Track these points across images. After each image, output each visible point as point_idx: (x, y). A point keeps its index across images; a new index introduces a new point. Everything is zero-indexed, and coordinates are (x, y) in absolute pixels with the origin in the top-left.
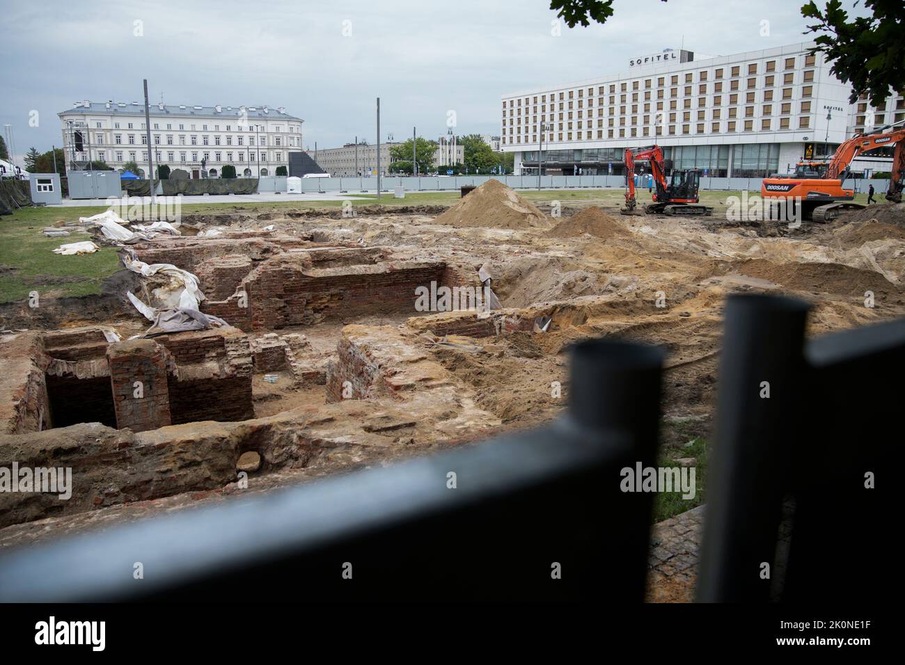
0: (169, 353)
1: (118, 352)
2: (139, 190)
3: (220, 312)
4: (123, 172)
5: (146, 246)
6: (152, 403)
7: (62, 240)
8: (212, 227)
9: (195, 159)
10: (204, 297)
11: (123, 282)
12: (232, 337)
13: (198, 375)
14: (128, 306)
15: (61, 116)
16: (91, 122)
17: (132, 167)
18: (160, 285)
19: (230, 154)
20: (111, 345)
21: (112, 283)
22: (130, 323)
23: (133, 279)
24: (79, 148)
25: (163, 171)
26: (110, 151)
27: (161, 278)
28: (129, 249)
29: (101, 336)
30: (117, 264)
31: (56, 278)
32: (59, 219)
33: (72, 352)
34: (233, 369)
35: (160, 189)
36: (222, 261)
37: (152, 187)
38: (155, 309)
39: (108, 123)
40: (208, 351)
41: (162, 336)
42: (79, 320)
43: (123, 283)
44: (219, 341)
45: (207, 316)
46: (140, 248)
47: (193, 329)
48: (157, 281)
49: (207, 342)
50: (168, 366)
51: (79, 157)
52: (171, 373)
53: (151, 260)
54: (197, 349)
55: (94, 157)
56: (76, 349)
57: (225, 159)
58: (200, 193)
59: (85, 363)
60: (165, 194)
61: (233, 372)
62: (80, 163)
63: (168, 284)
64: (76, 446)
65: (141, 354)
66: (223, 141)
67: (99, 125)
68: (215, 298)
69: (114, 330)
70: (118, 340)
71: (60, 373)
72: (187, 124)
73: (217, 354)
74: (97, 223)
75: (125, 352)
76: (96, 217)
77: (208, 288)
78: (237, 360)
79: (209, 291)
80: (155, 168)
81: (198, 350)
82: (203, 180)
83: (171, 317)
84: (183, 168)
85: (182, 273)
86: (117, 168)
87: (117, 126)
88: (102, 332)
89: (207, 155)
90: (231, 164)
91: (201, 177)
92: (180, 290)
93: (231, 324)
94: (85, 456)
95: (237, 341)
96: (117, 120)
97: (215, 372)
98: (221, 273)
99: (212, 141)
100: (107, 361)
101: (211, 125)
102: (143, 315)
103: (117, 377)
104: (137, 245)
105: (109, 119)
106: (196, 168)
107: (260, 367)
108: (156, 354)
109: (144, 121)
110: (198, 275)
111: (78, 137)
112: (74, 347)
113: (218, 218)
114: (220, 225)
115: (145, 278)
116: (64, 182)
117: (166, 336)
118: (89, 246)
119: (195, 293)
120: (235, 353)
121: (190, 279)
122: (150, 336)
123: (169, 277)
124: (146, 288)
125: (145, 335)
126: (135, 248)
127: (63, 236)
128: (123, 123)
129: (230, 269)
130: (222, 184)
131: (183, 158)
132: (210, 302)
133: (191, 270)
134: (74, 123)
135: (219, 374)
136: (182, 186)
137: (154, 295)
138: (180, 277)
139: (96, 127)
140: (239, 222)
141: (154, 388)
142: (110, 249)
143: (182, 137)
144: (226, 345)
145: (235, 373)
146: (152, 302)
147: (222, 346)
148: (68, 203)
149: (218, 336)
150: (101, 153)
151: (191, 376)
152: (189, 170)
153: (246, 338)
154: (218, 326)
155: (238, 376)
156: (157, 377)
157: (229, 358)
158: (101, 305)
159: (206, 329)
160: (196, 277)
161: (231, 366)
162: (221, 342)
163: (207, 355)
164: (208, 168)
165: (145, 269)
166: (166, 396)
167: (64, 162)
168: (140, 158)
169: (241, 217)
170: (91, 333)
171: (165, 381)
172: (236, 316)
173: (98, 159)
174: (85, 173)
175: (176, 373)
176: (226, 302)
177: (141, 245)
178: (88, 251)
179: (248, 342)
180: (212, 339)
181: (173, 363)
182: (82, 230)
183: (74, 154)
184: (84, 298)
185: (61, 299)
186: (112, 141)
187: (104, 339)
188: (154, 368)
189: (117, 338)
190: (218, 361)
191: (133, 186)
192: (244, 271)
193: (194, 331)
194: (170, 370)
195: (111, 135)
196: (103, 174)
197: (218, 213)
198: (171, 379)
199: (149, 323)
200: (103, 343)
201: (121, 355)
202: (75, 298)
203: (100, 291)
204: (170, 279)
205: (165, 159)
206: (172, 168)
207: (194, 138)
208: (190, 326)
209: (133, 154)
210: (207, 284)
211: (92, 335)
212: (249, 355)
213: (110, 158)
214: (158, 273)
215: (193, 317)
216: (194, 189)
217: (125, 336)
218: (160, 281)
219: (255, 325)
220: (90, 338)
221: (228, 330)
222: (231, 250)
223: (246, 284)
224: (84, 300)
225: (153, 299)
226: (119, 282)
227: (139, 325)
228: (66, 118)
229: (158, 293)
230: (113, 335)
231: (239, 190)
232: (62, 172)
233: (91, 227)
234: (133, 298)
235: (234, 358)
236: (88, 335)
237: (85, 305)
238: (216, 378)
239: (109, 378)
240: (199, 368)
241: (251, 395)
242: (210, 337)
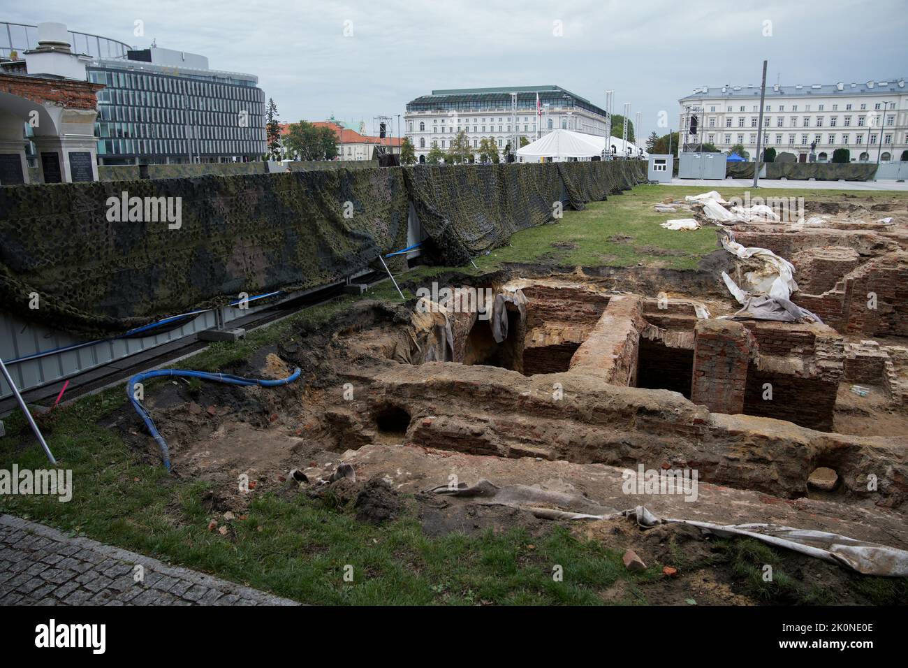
0: (754, 340)
1: (706, 329)
2: (743, 172)
3: (812, 306)
4: (729, 154)
5: (744, 229)
6: (729, 386)
7: (669, 216)
8: (815, 214)
9: (804, 142)
10: (797, 288)
11: (720, 261)
12: (825, 337)
13: (779, 369)
14: (721, 285)
15: (681, 102)
16: (706, 106)
17: (739, 149)
18: (753, 269)
19: (846, 137)
20: (700, 321)
21: (708, 261)
22: (720, 302)
23: (729, 260)
24: (693, 131)
25: (769, 155)
26: (719, 134)
27: (756, 262)
28: (727, 229)
29: (692, 311)
30: (716, 242)
31: (661, 250)
32: (669, 196)
33: (664, 321)
34: (819, 371)
35: (763, 173)
36: (824, 252)
37: (757, 169)
38: (746, 293)
39: (722, 107)
40: (795, 346)
41: (750, 322)
42: (675, 292)
43: (719, 263)
44: (808, 337)
45: (800, 309)
46: (738, 230)
47: (782, 319)
48: (750, 264)
49: (796, 337)
50: (751, 353)
51: (691, 140)
52: (752, 361)
53: (748, 243)
54: (783, 341)
55: (703, 139)
56: (668, 318)
57: (839, 142)
59: (674, 332)
60: (768, 178)
61: (818, 373)
62: (692, 146)
63: (762, 269)
64: (657, 409)
65: (727, 335)
66: (840, 122)
67: (713, 109)
68: (808, 291)
69: (705, 306)
70: (707, 317)
71: (651, 337)
72: (801, 105)
73: (804, 351)
74: (701, 202)
75: (712, 331)
76: (700, 196)
77: (802, 279)
78: (825, 362)
79: (803, 282)
80: (762, 151)
81: (785, 343)
82: (811, 164)
83: (762, 303)
84: (791, 151)
85: (778, 260)
86: (723, 151)
87: (730, 109)
88: (693, 307)
89: (818, 137)
90: (845, 147)
91: (808, 161)
92: (773, 278)
93: (824, 321)
94: (663, 421)
95: (830, 342)
96: (730, 103)
97: (798, 370)
98: (820, 265)
99: (827, 123)
100: (693, 336)
101: (828, 104)
102: (734, 297)
103: (701, 353)
104: (735, 227)
105: (722, 103)
106: (803, 151)
107: (849, 375)
108: (742, 338)
109: (758, 103)
110: (794, 263)
111: (694, 121)
112: (666, 316)
113: (823, 205)
114: (824, 213)
115: (740, 260)
116: (676, 162)
117: (753, 322)
118: (692, 224)
119: (788, 282)
120: (825, 354)
121: (786, 267)
122: (737, 319)
123: (764, 262)
124: (739, 270)
125: (733, 317)
126: (733, 230)
127: (670, 212)
128: (736, 106)
129: (832, 261)
130: (831, 169)
131: (792, 141)
132: (803, 295)
133: (788, 258)
134: (692, 108)
135: (802, 372)
136: (787, 169)
137: (746, 278)
138: (776, 264)
139: (710, 111)
140: (848, 212)
141: (733, 372)
142: (710, 228)
143: (794, 119)
144: (816, 344)
145: (821, 375)
146: (743, 285)
147: (812, 344)
148: (677, 182)
149: (809, 332)
150: (711, 136)
151: (772, 368)
152: (796, 153)
153: (841, 340)
154: (810, 322)
155: (824, 379)
156: (738, 361)
157: (817, 359)
158: (696, 281)
159: (797, 322)
160: (792, 266)
161: (818, 367)
162: (811, 339)
163: (792, 350)
164: (817, 152)
165: (741, 251)
166: (743, 383)
167: (677, 144)
168: (747, 141)
169: (851, 206)
170: (683, 305)
171: (746, 367)
172: (830, 314)
173: (708, 142)
174: (696, 155)
175: (757, 361)
176: (820, 296)
177: (739, 227)
178: (691, 228)
179: (843, 346)
180: (801, 334)
181: (756, 351)
182: (687, 207)
183: (687, 137)
184: (682, 272)
185: (663, 269)
186: (722, 124)
187: (694, 314)
188: (737, 352)
189: (706, 315)
190: (803, 359)
191: (737, 168)
192: (849, 267)
193: (784, 322)
194: (752, 357)
195: (723, 118)
196: (710, 156)
197: (824, 200)
198: (751, 364)
199: (738, 306)
200: (692, 318)
201: (708, 333)
202: (675, 270)
203: (698, 268)
204: (764, 264)
205: (772, 142)
206: (778, 151)
207: (807, 119)
208: (780, 316)
209: (741, 136)
210: (803, 275)
211: (684, 307)
212: (841, 360)
213: (718, 141)
214: (753, 256)
215: (785, 307)
216: (799, 173)
217: (714, 314)
218: (754, 265)
219: (850, 327)
220: (682, 311)
221: (820, 328)
222: (835, 241)
223: (849, 281)
224: (682, 274)
225: (744, 281)
226: (716, 261)
227: (728, 306)
228: (685, 104)
229: (750, 276)
230: (703, 312)
231: (852, 176)
232: (675, 152)
233: (694, 206)
234: (726, 278)
235: (823, 359)
236: (680, 307)
237: (682, 279)
238: (798, 375)
239: (692, 351)
240: (781, 361)
241: (834, 403)
242: (800, 332)
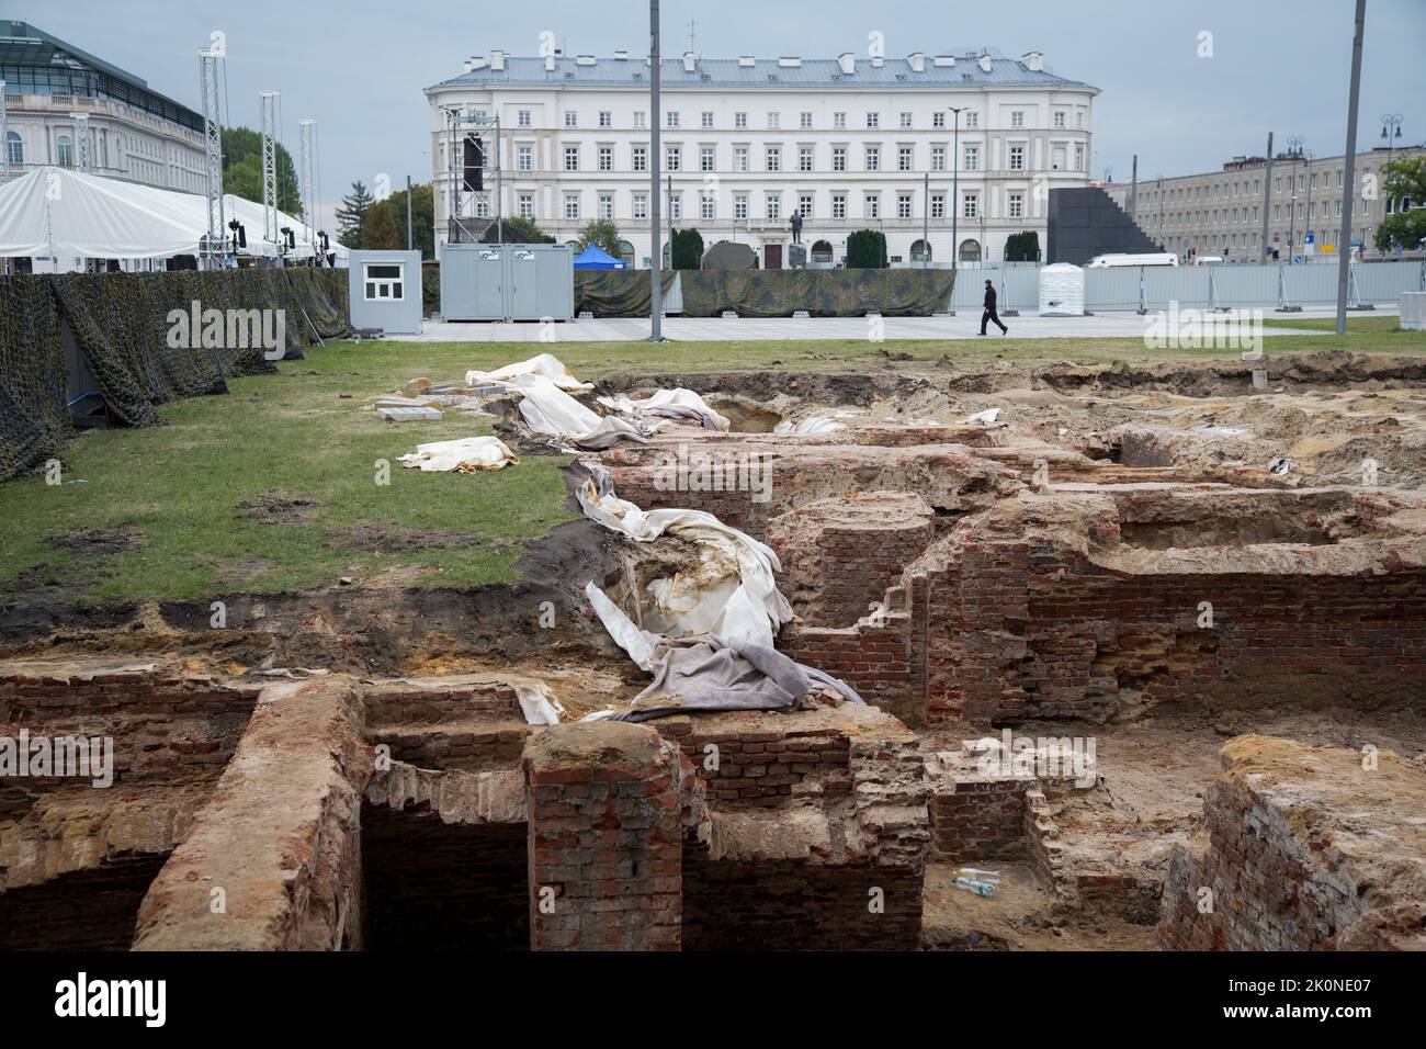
0: (692, 771)
1: (555, 754)
2: (618, 300)
3: (834, 659)
4: (580, 248)
5: (636, 457)
6: (635, 917)
7: (421, 431)
8: (817, 408)
9: (773, 213)
10: (789, 614)
11: (577, 555)
12: (873, 740)
13: (766, 847)
14: (587, 623)
15: (433, 95)
16: (504, 110)
17: (604, 234)
18: (670, 570)
19: (872, 198)
20: (537, 732)
21: (547, 555)
22: (589, 672)
23: (602, 547)
24: (474, 181)
25: (686, 248)
26: (548, 191)
27: (675, 548)
28: (590, 462)
29: (510, 705)
30: (562, 500)
31: (405, 532)
32: (416, 374)
33: (432, 745)
34: (872, 838)
35: (675, 300)
36: (848, 508)
37: (656, 290)
38: (657, 638)
39: (547, 113)
40: (801, 776)
41: (675, 720)
42: (457, 655)
43: (576, 558)
44: (832, 747)
45: (804, 670)
46: (618, 463)
47: (759, 703)
48: (663, 558)
49: (800, 749)
50: (687, 810)
51: (469, 206)
52: (693, 832)
53: (650, 499)
54: (768, 764)
55: (505, 205)
56: (442, 736)
57: (857, 213)
58: (783, 310)
59: (465, 777)
60: (689, 312)
61: (869, 846)
62: (473, 224)
63: (693, 568)
65: (616, 765)
66: (856, 160)
67: (524, 118)
68: (820, 618)
69: (546, 689)
70: (554, 720)
71: (398, 801)
72: (757, 111)
73: (827, 786)
74: (511, 387)
75: (575, 757)
76: (507, 371)
77: (801, 587)
78: (882, 810)
79: (805, 595)
80: (665, 238)
81: (773, 770)
82: (796, 273)
83: (701, 663)
84: (740, 238)
85: (733, 538)
86: (562, 239)
87: (571, 119)
88: (513, 694)
89: (806, 201)
90: (874, 227)
91: (786, 265)
92: (726, 586)
93: (868, 699)
95: (886, 754)
96: (572, 103)
97: (817, 842)
98: (842, 545)
99: (823, 160)
100: (522, 778)
101: (823, 111)
102: (624, 653)
103: (546, 827)
104: (611, 454)
105: (550, 100)
106: (774, 238)
107: (947, 842)
108: (657, 769)
109: (645, 104)
110: (776, 545)
111: (473, 152)
112: (437, 729)
113: (835, 382)
114: (839, 403)
115: (632, 547)
116: (431, 272)
117: (685, 719)
118: (490, 451)
119: (766, 599)
120: (878, 789)
121: (755, 557)
122: (640, 715)
123: (697, 547)
124: (632, 575)
125: (627, 711)
126: (606, 462)
127: (425, 420)
128: (587, 110)
129: (869, 533)
130: (846, 286)
131: (741, 210)
132: (806, 630)
133: (759, 533)
134: (464, 114)
135: (827, 848)
136: (736, 289)
137: (653, 598)
138: (729, 550)
139: (514, 124)
140: (895, 398)
141: (645, 871)
142: (542, 459)
143: (741, 149)
144: (854, 763)
145: (876, 851)
146: (648, 617)
147: (843, 764)
148: (437, 331)
149: (832, 733)
150: (526, 197)
151: (748, 846)
152: (756, 244)
153: (915, 745)
154: (831, 702)
155: (885, 861)
156: (656, 839)
157: (861, 804)
158: (514, 616)
159: (799, 707)
160: (772, 554)
161: (866, 828)
162: (838, 752)
163: (795, 788)
164: (808, 239)
165: (634, 522)
166: (674, 900)
167: (430, 220)
168: (623, 210)
169: (903, 381)
170: (483, 692)
171: (676, 853)
172: (880, 677)
173: (517, 214)
174: (485, 249)
175: (705, 832)
176: (851, 631)
177: (622, 452)
178: (487, 464)
179: (920, 760)
180: (813, 741)
181: (698, 802)
182: (472, 404)
183: (457, 198)
184: (473, 592)
185: (414, 591)
186: (554, 163)
187: (516, 711)
188: (647, 811)
189: (551, 714)
190: (827, 809)
191: (602, 288)
192: (910, 544)
193: (765, 710)
194: (691, 822)
195: (553, 147)
196: (528, 253)
197: (835, 369)
198: (692, 846)
199: (639, 678)
200: (512, 726)
201: (565, 765)
202: (451, 590)
203: (516, 577)
204: (698, 553)
205: (690, 215)
206: (709, 239)
207: (773, 151)
208: (753, 694)
209: (606, 198)
210: (801, 576)
211: (486, 699)
212: (921, 799)
213: (546, 210)
214: (666, 534)
215: (765, 670)
216: (767, 298)
217: (575, 708)
218: (672, 557)
219: (933, 709)
220: (482, 709)
221: (861, 719)
222: (870, 479)
223: (916, 582)
224: (474, 599)
225: (650, 607)
226: (566, 553)
227: (611, 682)
228: (445, 101)
229: (664, 590)
230: (542, 706)
231: (896, 302)
232: (425, 243)
233: (494, 398)
234: (599, 600)
235: (877, 804)
236: (476, 698)
237: (475, 613)
238: (817, 859)
239: (523, 826)
240: (771, 824)
241: (919, 927)
242: (810, 734)
